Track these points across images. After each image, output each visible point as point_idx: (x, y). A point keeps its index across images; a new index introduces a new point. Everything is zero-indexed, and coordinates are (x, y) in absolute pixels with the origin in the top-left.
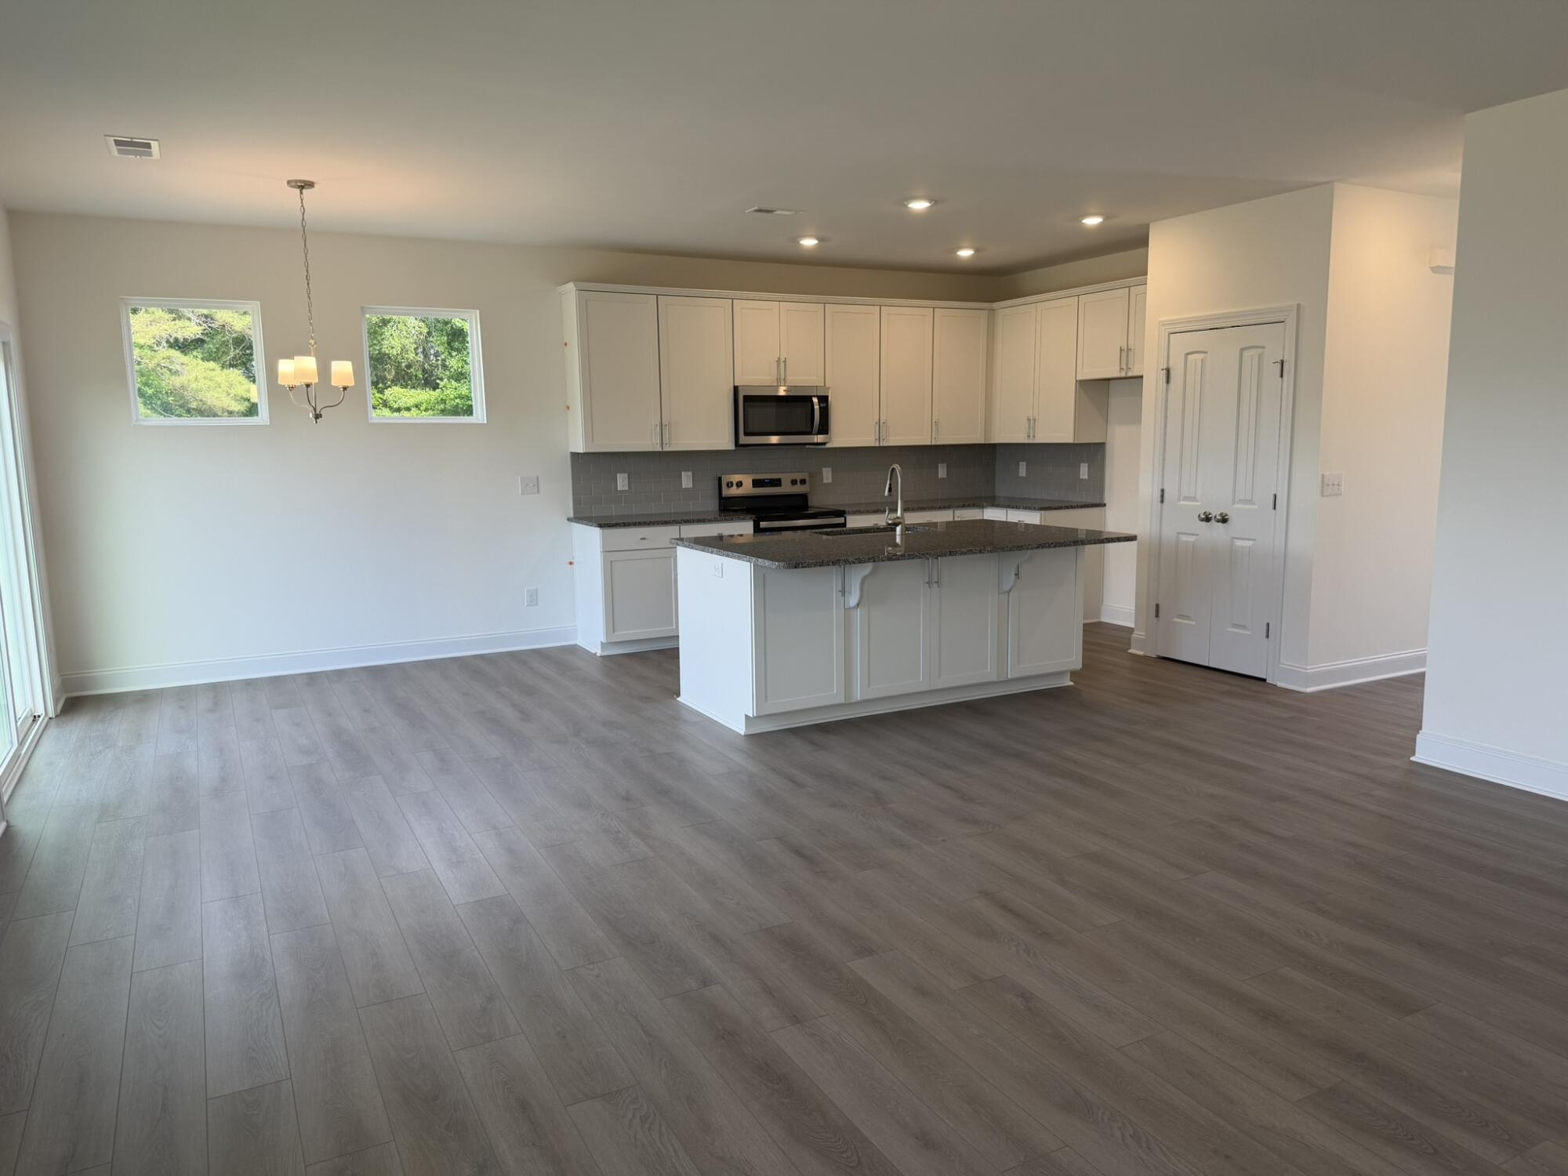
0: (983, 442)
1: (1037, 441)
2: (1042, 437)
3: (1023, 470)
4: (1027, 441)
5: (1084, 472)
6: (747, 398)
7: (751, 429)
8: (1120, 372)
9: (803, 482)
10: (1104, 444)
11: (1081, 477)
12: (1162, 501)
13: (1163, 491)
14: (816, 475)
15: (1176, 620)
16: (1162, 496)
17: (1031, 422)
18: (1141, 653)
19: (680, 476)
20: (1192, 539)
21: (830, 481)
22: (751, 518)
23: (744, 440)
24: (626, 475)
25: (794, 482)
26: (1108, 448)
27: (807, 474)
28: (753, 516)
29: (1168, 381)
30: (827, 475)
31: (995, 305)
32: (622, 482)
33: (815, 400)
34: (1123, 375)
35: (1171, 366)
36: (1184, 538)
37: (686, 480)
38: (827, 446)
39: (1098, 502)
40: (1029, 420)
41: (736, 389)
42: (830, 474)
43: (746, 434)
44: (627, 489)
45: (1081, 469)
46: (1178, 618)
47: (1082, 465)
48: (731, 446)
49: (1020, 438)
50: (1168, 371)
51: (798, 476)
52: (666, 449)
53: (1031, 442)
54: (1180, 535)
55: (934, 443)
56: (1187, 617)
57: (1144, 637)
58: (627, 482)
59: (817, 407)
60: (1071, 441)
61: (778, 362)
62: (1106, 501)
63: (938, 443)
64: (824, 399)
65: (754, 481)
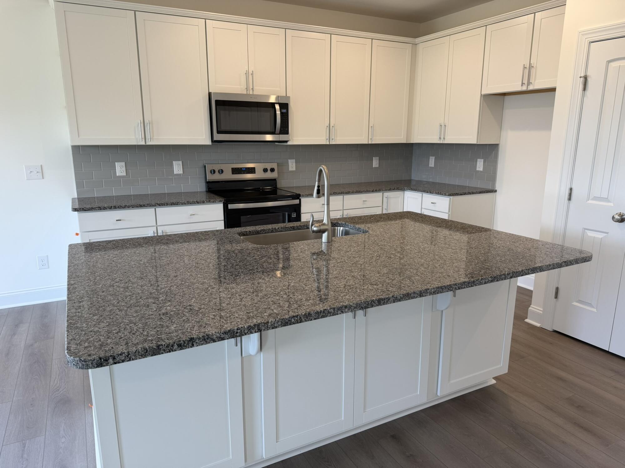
0: (405, 142)
1: (446, 142)
2: (451, 139)
3: (432, 162)
4: (439, 142)
5: (480, 165)
6: (217, 102)
7: (223, 128)
8: (522, 86)
9: (272, 170)
10: (497, 145)
11: (478, 169)
12: (570, 199)
13: (571, 189)
14: (282, 165)
15: (575, 304)
16: (570, 195)
17: (443, 127)
18: (538, 325)
19: (172, 165)
20: (600, 236)
21: (294, 169)
22: (220, 201)
23: (218, 137)
24: (123, 164)
25: (265, 170)
26: (501, 148)
27: (276, 164)
28: (223, 199)
29: (585, 89)
30: (292, 165)
31: (418, 40)
32: (120, 169)
33: (277, 107)
34: (524, 88)
35: (588, 74)
36: (590, 234)
37: (177, 168)
38: (289, 143)
39: (490, 188)
40: (441, 126)
41: (210, 94)
42: (294, 164)
43: (219, 132)
44: (125, 175)
45: (478, 163)
46: (577, 302)
47: (479, 160)
48: (209, 142)
49: (434, 140)
50: (586, 78)
51: (269, 166)
52: (149, 143)
53: (441, 142)
54: (586, 230)
55: (370, 143)
56: (590, 305)
57: (541, 312)
58: (124, 169)
59: (278, 113)
60: (474, 142)
61: (247, 74)
62: (497, 188)
63: (373, 143)
64: (285, 106)
65: (232, 169)
